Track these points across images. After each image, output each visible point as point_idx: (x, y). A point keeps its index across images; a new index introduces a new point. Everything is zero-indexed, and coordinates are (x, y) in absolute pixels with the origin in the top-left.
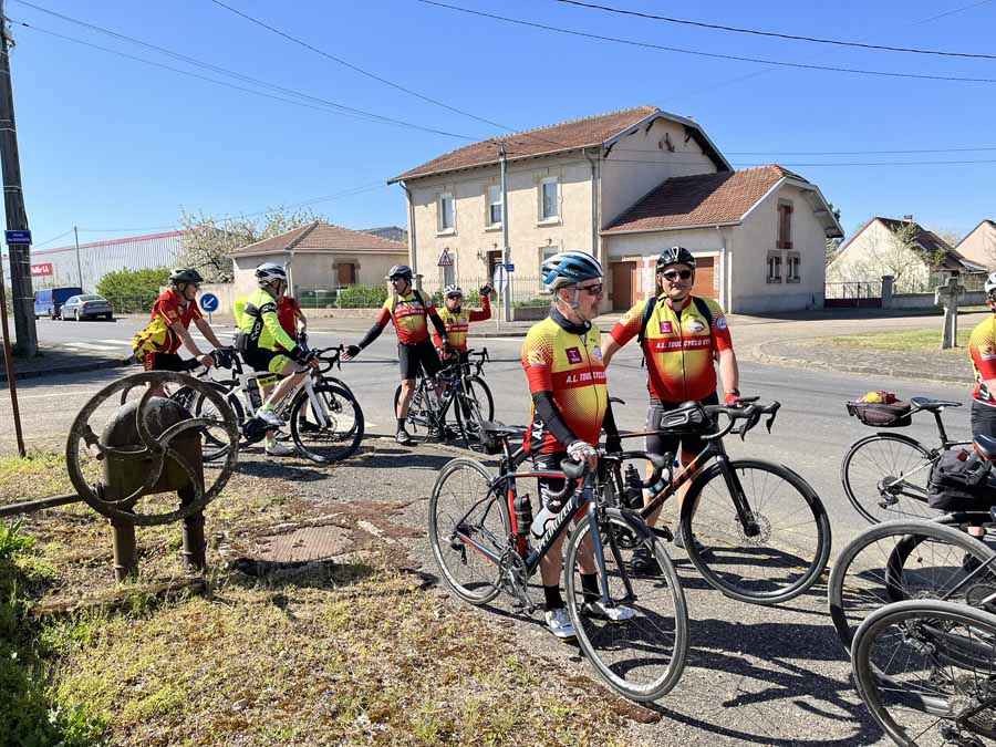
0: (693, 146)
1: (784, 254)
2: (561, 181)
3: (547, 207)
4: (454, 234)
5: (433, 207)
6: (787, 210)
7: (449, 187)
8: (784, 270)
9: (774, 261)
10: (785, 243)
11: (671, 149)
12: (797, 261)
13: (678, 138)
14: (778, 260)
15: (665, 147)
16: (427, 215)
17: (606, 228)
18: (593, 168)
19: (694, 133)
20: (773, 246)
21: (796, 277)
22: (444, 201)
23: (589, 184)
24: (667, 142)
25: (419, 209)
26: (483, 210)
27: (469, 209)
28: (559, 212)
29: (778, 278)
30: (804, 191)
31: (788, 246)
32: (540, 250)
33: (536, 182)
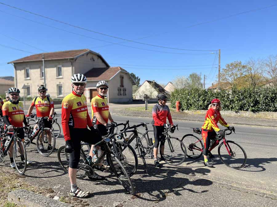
0: (100, 60)
1: (122, 88)
2: (63, 66)
3: (59, 73)
4: (30, 80)
5: (23, 71)
6: (122, 78)
7: (28, 66)
8: (122, 92)
9: (119, 90)
10: (122, 85)
11: (94, 60)
12: (125, 90)
13: (96, 58)
14: (121, 90)
15: (92, 60)
16: (21, 74)
18: (72, 64)
19: (100, 57)
20: (119, 87)
21: (125, 94)
22: (27, 70)
23: (71, 68)
24: (93, 59)
25: (18, 72)
26: (40, 73)
27: (35, 73)
28: (62, 74)
29: (121, 94)
30: (126, 73)
31: (123, 86)
32: (57, 85)
33: (56, 66)
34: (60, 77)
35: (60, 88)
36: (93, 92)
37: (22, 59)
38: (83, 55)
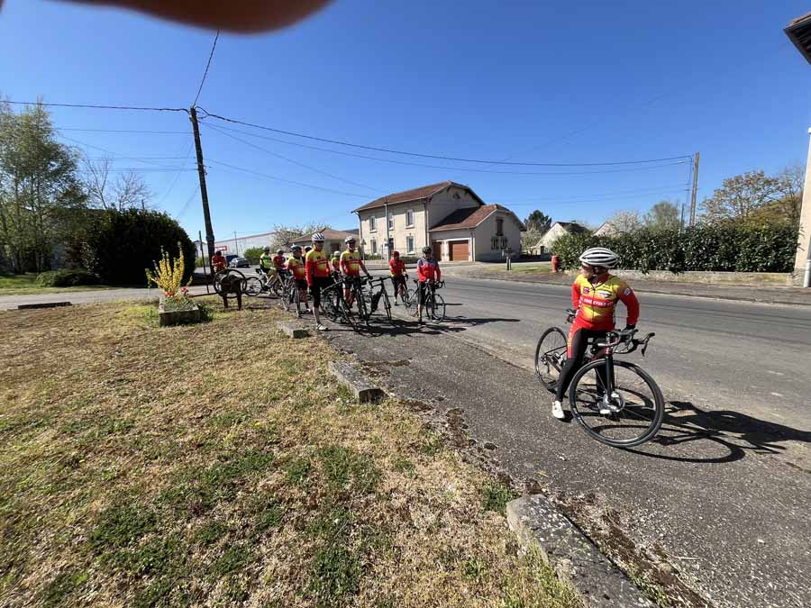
0: (468, 196)
1: (500, 238)
2: (414, 211)
3: (409, 222)
4: (376, 232)
5: (368, 221)
6: (500, 222)
7: (374, 214)
8: (500, 244)
9: (495, 241)
10: (500, 233)
11: (459, 198)
12: (506, 241)
13: (462, 194)
14: (497, 241)
15: (456, 197)
16: (366, 224)
17: (430, 229)
18: (425, 206)
19: (468, 191)
20: (494, 235)
22: (372, 219)
23: (424, 212)
24: (457, 195)
25: (363, 222)
26: (386, 222)
27: (381, 222)
28: (413, 223)
29: (497, 248)
30: (508, 214)
31: (502, 235)
32: (407, 238)
33: (405, 212)
34: (411, 226)
35: (410, 241)
36: (454, 246)
37: (367, 205)
38: (441, 192)
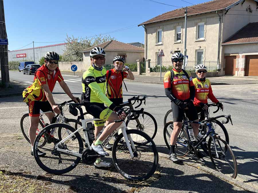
2: (206, 24)
4: (162, 45)
5: (154, 34)
7: (161, 27)
11: (251, 11)
15: (248, 10)
17: (223, 43)
18: (220, 19)
22: (158, 32)
25: (149, 35)
26: (174, 35)
28: (205, 36)
32: (196, 50)
33: (196, 24)
34: (201, 39)
36: (251, 61)
